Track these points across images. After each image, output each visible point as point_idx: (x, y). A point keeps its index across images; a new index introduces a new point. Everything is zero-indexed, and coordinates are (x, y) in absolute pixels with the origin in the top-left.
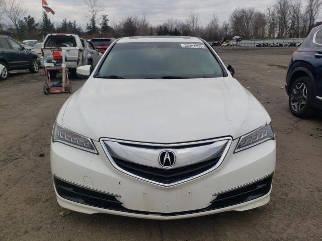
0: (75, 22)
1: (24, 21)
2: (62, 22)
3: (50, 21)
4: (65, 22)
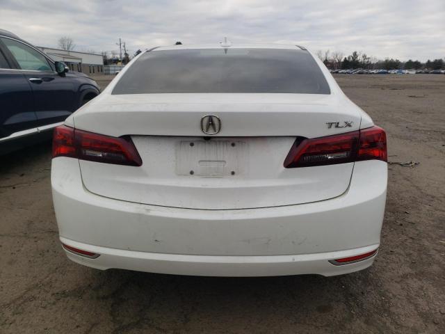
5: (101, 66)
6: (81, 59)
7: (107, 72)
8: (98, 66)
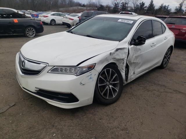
0: (168, 6)
1: (139, 5)
2: (161, 5)
3: (153, 5)
4: (162, 5)
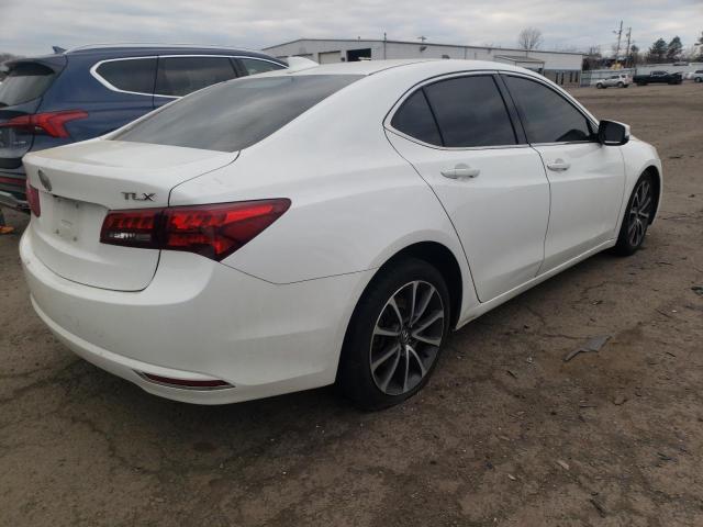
5: (577, 73)
6: (543, 63)
7: (585, 82)
8: (571, 73)
